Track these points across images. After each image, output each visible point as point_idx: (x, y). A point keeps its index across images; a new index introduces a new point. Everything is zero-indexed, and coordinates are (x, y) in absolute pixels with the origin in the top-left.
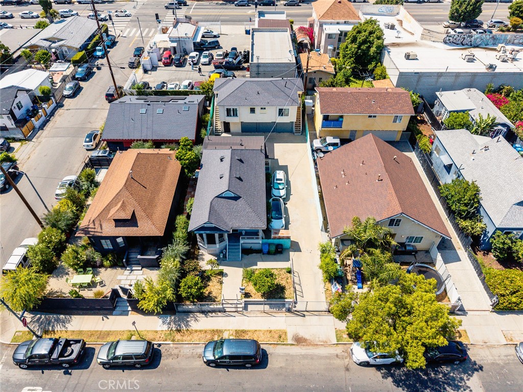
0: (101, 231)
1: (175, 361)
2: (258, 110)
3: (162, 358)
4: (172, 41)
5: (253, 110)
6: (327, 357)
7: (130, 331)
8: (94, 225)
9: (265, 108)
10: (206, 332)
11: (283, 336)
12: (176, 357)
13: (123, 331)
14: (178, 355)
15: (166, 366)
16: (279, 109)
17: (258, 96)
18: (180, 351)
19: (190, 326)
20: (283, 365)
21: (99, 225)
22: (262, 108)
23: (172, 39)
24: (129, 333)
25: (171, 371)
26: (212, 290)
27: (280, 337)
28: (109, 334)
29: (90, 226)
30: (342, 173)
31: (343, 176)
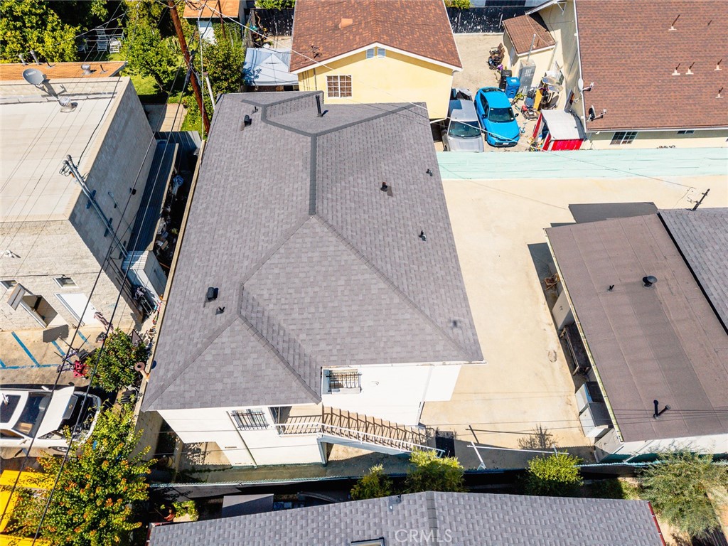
30: (676, 73)
31: (689, 72)
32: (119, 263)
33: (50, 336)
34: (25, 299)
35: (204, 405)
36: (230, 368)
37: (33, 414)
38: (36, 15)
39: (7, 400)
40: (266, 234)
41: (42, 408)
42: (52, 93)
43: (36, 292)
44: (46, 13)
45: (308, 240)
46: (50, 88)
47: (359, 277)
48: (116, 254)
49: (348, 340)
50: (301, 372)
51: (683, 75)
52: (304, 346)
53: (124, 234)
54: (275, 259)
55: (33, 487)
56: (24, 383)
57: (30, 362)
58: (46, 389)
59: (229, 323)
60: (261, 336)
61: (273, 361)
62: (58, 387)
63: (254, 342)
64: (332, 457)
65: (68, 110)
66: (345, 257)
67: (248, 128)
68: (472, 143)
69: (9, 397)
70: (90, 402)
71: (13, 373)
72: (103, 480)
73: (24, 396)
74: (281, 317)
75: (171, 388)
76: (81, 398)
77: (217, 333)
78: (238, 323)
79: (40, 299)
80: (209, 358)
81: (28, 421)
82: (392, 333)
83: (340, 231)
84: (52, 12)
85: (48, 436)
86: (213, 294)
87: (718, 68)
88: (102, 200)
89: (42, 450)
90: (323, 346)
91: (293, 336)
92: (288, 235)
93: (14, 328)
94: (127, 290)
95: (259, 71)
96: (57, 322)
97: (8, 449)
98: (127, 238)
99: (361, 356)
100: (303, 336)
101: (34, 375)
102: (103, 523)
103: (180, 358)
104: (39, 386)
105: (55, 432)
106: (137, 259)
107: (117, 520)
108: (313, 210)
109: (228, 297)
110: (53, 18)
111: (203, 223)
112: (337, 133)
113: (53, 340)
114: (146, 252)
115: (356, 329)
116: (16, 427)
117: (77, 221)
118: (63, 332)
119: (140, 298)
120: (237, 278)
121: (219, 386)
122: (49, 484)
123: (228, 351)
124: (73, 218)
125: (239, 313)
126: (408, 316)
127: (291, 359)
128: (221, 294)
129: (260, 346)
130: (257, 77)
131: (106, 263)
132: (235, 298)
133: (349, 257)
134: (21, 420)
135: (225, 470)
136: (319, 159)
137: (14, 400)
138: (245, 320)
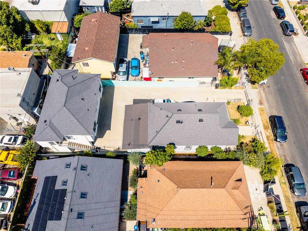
0: (250, 207)
1: (287, 156)
3: (288, 163)
6: (266, 93)
7: (280, 184)
8: (247, 213)
10: (269, 143)
11: (261, 109)
12: (285, 157)
13: (282, 188)
14: (284, 156)
15: (291, 160)
18: (282, 155)
19: (268, 151)
20: (274, 110)
21: (247, 209)
24: (282, 184)
25: (293, 157)
26: (248, 141)
27: (262, 110)
28: (286, 196)
29: (249, 216)
30: (173, 62)
31: (176, 62)
32: (31, 111)
33: (18, 124)
34: (12, 117)
35: (43, 141)
36: (47, 135)
37: (15, 140)
38: (10, 35)
39: (10, 138)
40: (56, 110)
41: (17, 140)
42: (15, 70)
43: (14, 116)
44: (13, 34)
45: (63, 112)
46: (14, 70)
47: (72, 119)
48: (30, 109)
49: (69, 131)
50: (59, 136)
51: (174, 63)
52: (61, 131)
53: (32, 104)
54: (57, 115)
55: (15, 153)
56: (13, 134)
57: (14, 130)
58: (17, 136)
59: (47, 127)
60: (53, 130)
61: (55, 134)
62: (20, 135)
63: (51, 130)
64: (75, 151)
65: (19, 75)
66: (69, 115)
67: (58, 82)
68: (123, 77)
69: (11, 137)
70: (26, 139)
71: (11, 132)
72: (28, 153)
73: (13, 137)
74: (57, 126)
75: (37, 138)
76: (24, 138)
77: (45, 129)
78: (49, 127)
79: (15, 117)
80: (44, 133)
81: (14, 142)
82: (77, 130)
83: (69, 110)
84: (15, 34)
85: (18, 145)
86: (45, 121)
87: (183, 61)
88: (26, 99)
89: (17, 147)
90: (64, 132)
91: (59, 130)
92: (59, 111)
93: (10, 122)
94: (33, 116)
95: (71, 53)
96: (19, 121)
97: (11, 147)
98: (33, 105)
99: (71, 134)
100: (61, 130)
101: (15, 133)
102: (27, 159)
103: (39, 133)
104: (16, 135)
105: (19, 144)
106: (35, 110)
107: (30, 159)
108: (65, 106)
109: (48, 122)
110: (15, 36)
111: (46, 105)
112: (74, 86)
113: (19, 125)
114: (37, 108)
115: (70, 129)
116: (12, 143)
117: (21, 105)
118: (21, 123)
119: (36, 117)
120: (50, 118)
121: (45, 138)
122: (19, 153)
123: (47, 132)
124: (20, 105)
125: (49, 125)
126: (80, 127)
127: (58, 134)
128: (47, 121)
129: (52, 131)
130: (70, 54)
131: (27, 112)
132: (49, 122)
133: (70, 115)
134: (13, 141)
135: (53, 152)
136: (69, 93)
137: (11, 138)
138: (50, 127)
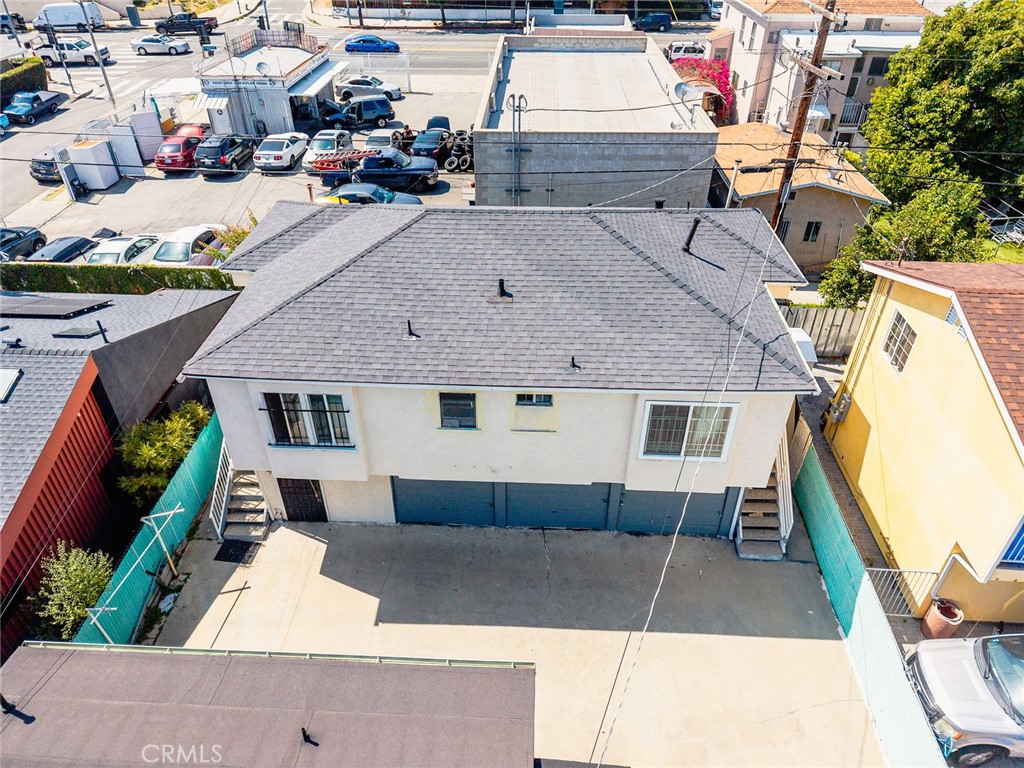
2: (494, 407)
4: (212, 93)
5: (458, 409)
9: (547, 400)
16: (656, 411)
17: (499, 312)
22: (524, 399)
23: (211, 86)
